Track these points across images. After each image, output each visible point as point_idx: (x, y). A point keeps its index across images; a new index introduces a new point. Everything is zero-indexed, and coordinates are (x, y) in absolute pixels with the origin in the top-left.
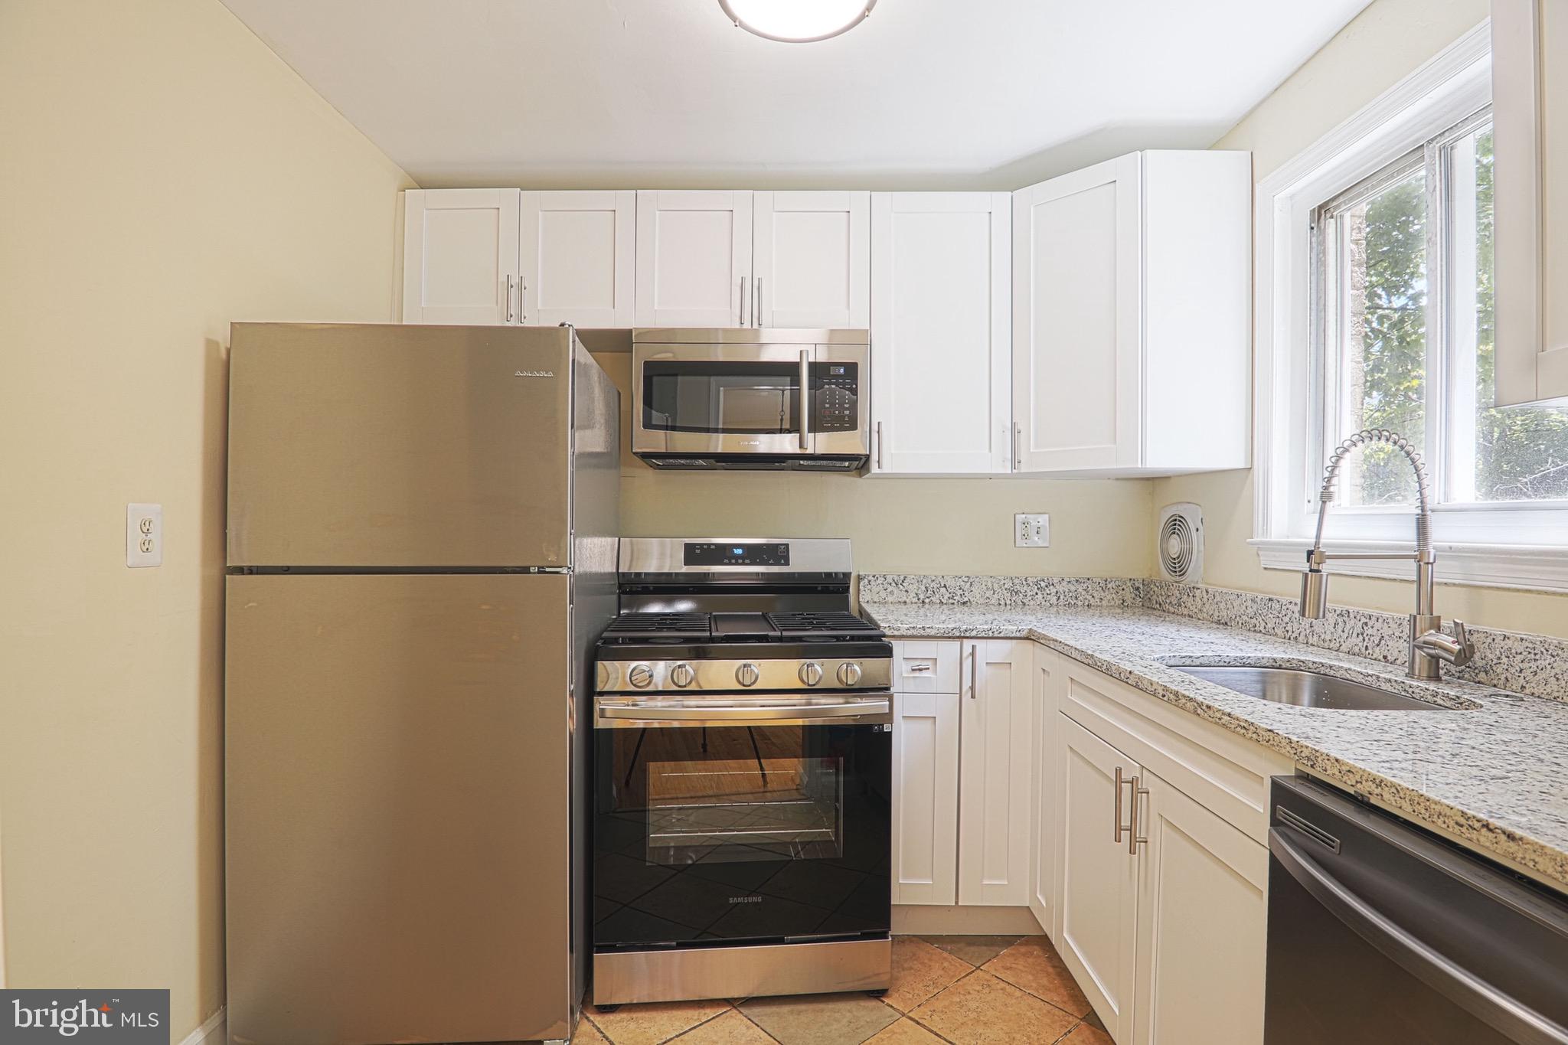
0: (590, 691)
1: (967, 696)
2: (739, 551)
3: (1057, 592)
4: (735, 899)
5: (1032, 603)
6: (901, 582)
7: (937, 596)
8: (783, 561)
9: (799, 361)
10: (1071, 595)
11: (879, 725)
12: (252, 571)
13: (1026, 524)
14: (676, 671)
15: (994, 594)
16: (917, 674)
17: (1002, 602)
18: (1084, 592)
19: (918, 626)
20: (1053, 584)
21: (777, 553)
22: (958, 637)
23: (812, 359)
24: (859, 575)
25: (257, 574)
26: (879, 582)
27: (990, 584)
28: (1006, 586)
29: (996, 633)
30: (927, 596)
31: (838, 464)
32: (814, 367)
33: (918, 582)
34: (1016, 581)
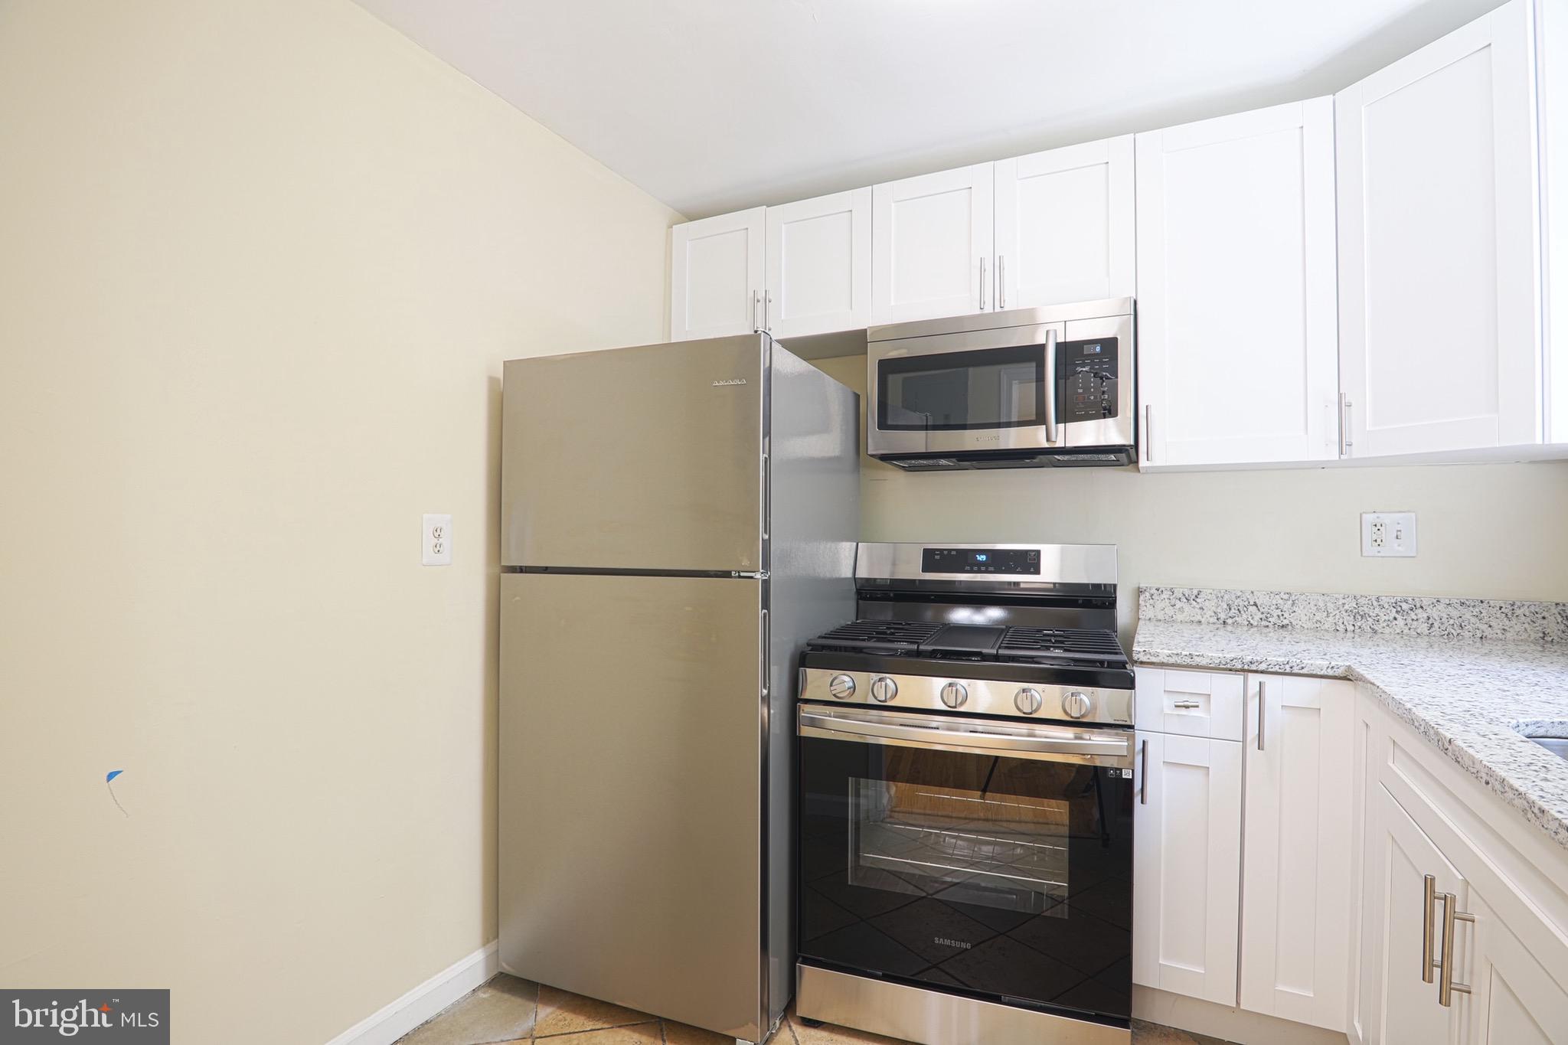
0: (795, 698)
1: (1252, 746)
2: (982, 558)
3: (1429, 618)
4: (941, 940)
5: (1387, 630)
6: (1193, 597)
7: (1244, 616)
8: (1032, 570)
9: (1044, 342)
10: (1452, 622)
11: (1117, 769)
12: (522, 570)
13: (1379, 527)
14: (876, 686)
15: (1328, 616)
16: (1183, 711)
17: (1341, 628)
18: (1473, 620)
19: (1184, 653)
20: (1422, 607)
21: (1029, 562)
22: (1243, 670)
23: (1061, 339)
24: (1139, 588)
25: (526, 573)
26: (1163, 596)
27: (1321, 604)
28: (1346, 607)
29: (1294, 668)
30: (1230, 615)
31: (1103, 457)
32: (1063, 349)
33: (1217, 597)
34: (1362, 601)
